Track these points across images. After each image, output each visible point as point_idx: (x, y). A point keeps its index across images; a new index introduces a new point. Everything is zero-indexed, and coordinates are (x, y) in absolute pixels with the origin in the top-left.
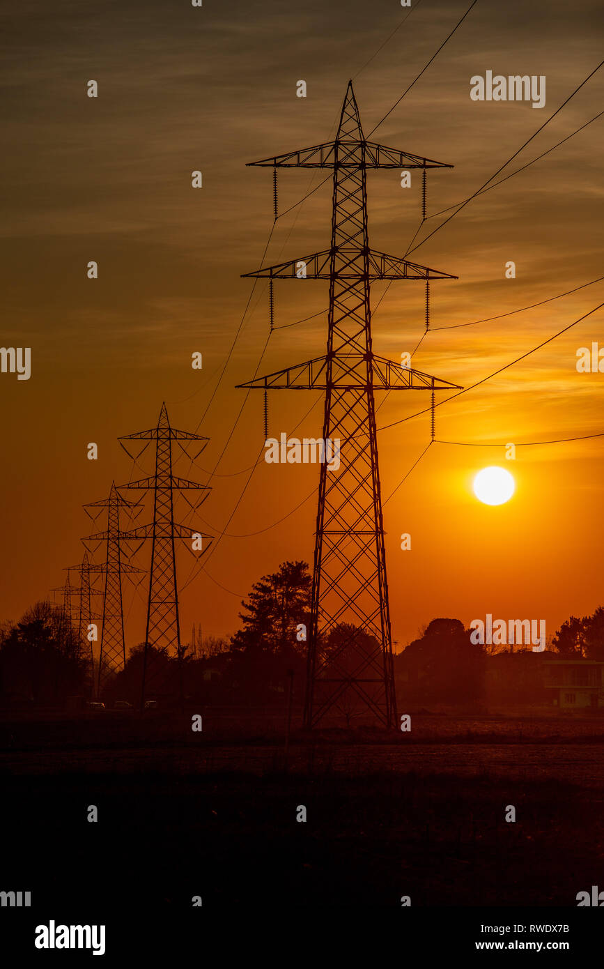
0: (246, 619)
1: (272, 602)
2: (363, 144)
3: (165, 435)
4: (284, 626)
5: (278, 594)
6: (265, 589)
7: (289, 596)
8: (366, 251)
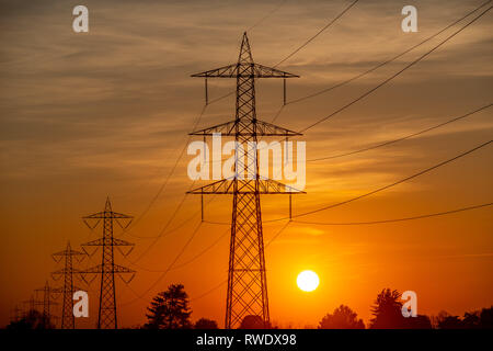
0: (149, 317)
1: (164, 307)
2: (253, 65)
3: (109, 216)
4: (170, 320)
5: (167, 302)
6: (160, 300)
7: (173, 303)
8: (254, 121)
